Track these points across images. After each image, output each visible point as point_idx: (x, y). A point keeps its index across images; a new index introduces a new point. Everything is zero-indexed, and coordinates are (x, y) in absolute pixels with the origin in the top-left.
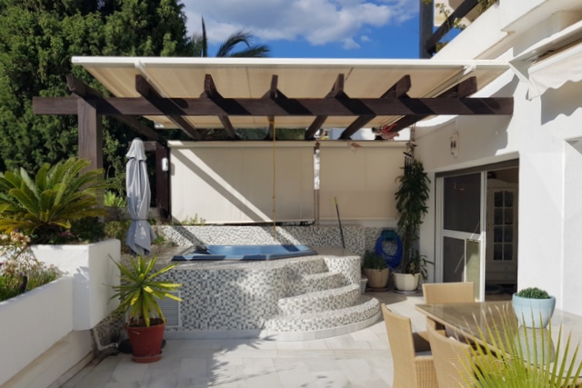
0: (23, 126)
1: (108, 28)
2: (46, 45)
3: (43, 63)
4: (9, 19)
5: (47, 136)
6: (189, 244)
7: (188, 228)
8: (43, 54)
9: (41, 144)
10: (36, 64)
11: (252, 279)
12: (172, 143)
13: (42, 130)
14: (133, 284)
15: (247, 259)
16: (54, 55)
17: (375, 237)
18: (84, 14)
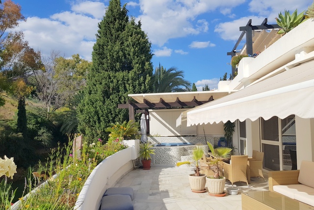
0: (106, 107)
1: (130, 75)
2: (112, 82)
3: (111, 88)
4: (101, 75)
5: (112, 110)
6: (155, 143)
7: (155, 138)
8: (111, 85)
9: (110, 112)
10: (109, 88)
11: (173, 150)
12: (149, 110)
13: (111, 108)
14: (143, 150)
15: (172, 146)
16: (114, 85)
17: (218, 140)
18: (123, 71)
